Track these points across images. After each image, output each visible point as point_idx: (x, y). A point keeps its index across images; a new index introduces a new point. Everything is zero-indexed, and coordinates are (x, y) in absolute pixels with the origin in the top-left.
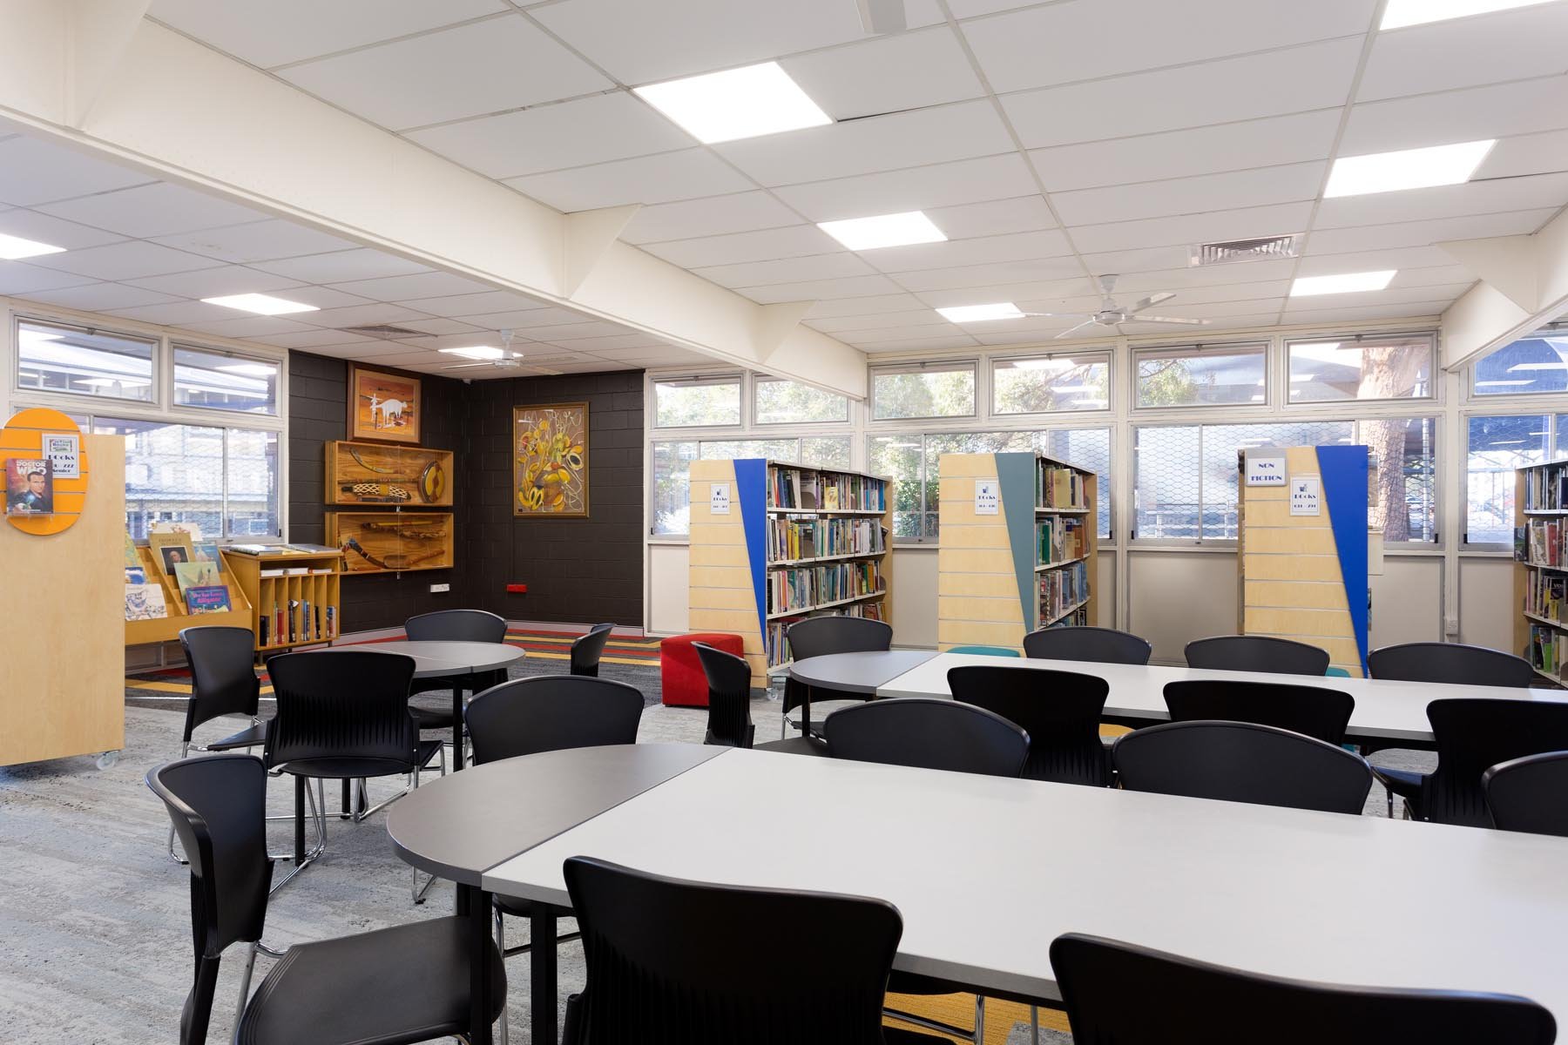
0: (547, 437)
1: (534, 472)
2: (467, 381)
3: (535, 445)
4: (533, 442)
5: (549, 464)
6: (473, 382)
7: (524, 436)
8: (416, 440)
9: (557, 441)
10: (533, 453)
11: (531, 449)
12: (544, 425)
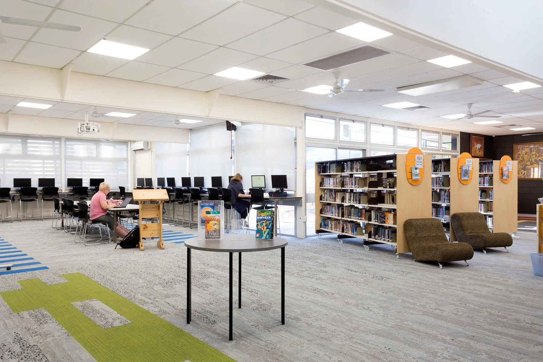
0: (528, 153)
1: (522, 165)
2: (494, 136)
3: (523, 156)
4: (522, 155)
5: (529, 162)
6: (496, 136)
7: (517, 153)
8: (483, 156)
9: (533, 155)
10: (522, 159)
11: (521, 158)
12: (527, 150)
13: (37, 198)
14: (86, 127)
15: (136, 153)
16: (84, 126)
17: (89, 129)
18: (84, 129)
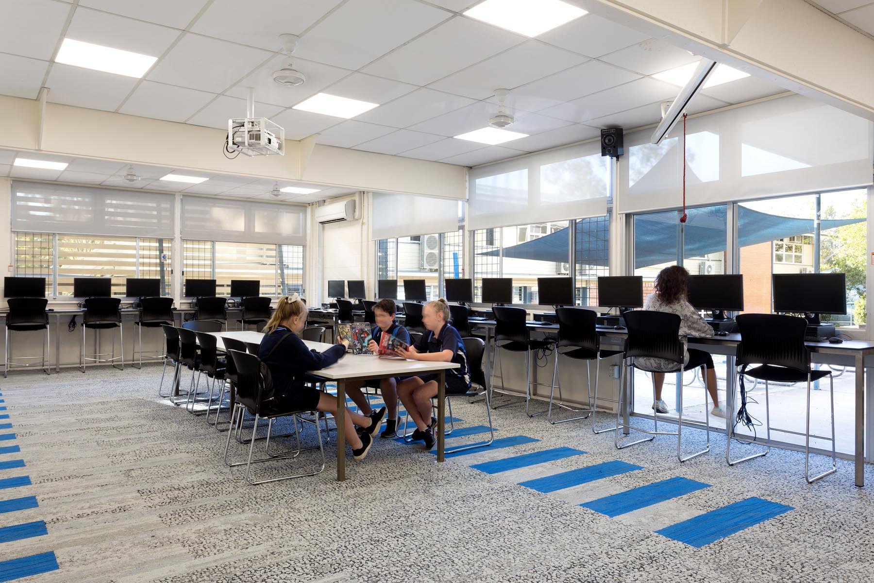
13: (120, 322)
14: (249, 132)
15: (324, 228)
16: (242, 129)
17: (258, 137)
18: (243, 137)
